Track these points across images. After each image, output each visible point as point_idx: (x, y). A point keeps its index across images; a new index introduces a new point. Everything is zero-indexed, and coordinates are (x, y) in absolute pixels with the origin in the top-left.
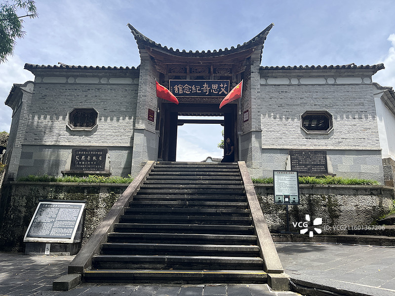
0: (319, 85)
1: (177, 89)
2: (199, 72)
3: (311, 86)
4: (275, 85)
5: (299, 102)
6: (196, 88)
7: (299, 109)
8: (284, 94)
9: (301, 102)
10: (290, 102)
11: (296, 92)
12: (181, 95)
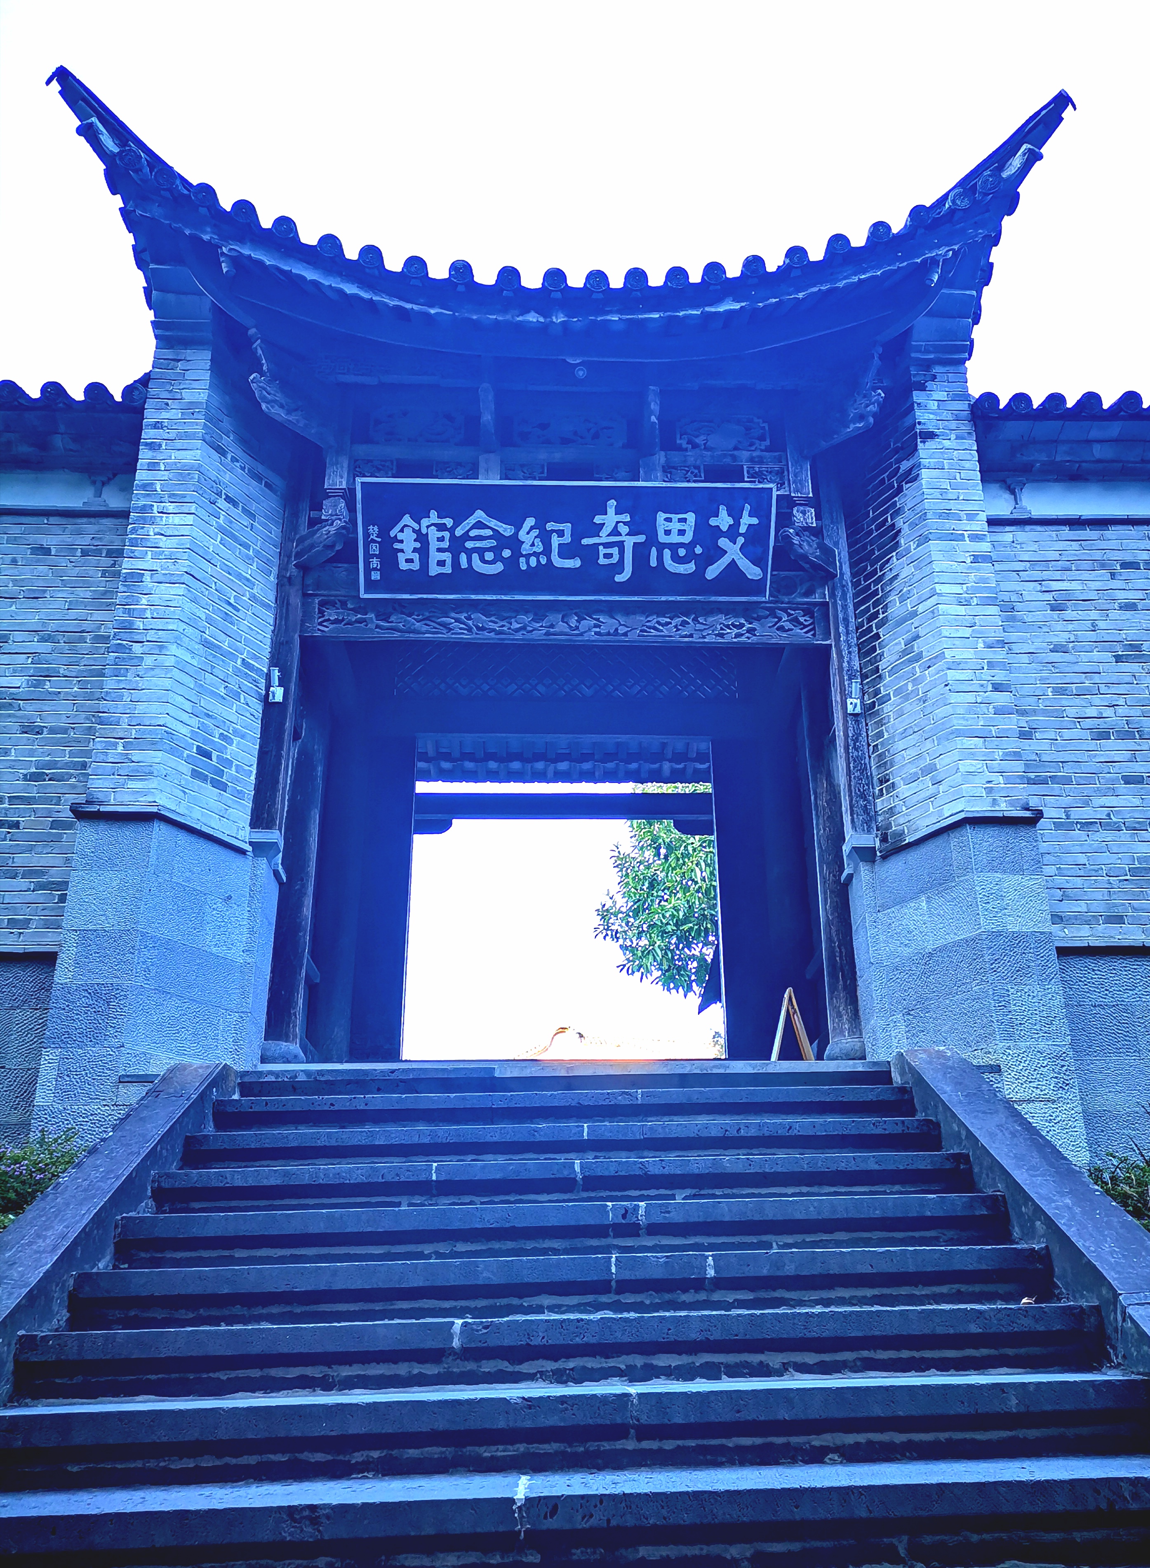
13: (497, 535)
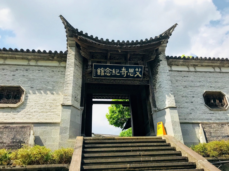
0: (210, 72)
1: (99, 71)
2: (117, 59)
3: (204, 73)
4: (178, 71)
5: (198, 84)
6: (116, 71)
7: (199, 89)
8: (186, 78)
9: (200, 84)
10: (192, 84)
11: (195, 76)
12: (103, 76)
13: (110, 71)
